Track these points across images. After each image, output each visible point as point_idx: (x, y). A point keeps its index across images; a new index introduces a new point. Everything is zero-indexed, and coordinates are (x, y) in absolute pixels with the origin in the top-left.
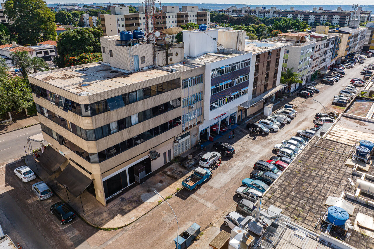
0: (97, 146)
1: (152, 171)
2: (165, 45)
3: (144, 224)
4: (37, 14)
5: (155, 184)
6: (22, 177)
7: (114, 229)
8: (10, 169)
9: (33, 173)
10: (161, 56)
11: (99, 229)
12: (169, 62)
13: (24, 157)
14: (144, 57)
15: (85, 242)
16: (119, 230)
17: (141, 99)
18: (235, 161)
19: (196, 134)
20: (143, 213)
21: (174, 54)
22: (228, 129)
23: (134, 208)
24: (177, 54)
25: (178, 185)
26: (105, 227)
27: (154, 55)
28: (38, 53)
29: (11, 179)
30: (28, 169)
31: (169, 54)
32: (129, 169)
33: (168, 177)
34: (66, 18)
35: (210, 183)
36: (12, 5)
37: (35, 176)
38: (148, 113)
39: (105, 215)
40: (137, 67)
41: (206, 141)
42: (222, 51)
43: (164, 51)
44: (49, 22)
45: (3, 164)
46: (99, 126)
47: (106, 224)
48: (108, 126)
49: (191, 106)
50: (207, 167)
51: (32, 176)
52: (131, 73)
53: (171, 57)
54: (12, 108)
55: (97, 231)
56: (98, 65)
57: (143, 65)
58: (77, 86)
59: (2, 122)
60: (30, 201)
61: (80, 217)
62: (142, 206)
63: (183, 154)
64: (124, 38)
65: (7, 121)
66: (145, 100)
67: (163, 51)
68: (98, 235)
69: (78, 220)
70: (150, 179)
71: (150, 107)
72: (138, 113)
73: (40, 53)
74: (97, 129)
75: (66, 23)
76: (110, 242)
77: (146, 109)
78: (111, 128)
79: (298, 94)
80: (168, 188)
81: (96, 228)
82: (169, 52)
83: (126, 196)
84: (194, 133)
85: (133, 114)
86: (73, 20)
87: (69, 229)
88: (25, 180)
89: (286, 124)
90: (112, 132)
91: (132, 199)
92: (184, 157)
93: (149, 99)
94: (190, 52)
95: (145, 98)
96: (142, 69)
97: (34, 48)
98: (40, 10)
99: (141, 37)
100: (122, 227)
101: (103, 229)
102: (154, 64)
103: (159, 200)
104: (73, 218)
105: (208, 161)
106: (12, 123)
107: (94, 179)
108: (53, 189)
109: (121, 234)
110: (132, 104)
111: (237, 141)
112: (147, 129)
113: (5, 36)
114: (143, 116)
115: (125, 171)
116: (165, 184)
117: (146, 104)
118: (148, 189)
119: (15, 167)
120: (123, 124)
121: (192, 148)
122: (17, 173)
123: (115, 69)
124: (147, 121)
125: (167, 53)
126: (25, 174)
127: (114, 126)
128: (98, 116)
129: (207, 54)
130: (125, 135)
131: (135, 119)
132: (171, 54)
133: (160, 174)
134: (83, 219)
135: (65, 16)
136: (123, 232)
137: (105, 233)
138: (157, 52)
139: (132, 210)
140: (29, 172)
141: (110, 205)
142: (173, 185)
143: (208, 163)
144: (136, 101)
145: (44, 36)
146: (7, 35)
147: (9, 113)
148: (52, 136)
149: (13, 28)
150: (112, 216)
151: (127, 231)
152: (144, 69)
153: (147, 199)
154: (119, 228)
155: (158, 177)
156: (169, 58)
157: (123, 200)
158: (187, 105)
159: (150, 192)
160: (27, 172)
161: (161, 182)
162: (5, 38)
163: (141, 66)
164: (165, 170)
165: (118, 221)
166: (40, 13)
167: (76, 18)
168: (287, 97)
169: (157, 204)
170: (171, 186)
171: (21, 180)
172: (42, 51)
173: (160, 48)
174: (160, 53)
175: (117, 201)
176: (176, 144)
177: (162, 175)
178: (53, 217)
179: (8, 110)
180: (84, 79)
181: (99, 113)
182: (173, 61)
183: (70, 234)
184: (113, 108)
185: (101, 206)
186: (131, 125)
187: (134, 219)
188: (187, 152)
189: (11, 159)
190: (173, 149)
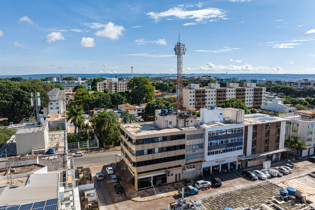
0: (137, 159)
1: (167, 183)
2: (184, 116)
3: (150, 203)
4: (144, 87)
5: (165, 189)
6: (108, 171)
7: (136, 201)
8: (105, 167)
9: (113, 171)
10: (181, 122)
11: (130, 199)
12: (186, 125)
13: (112, 164)
14: (171, 121)
15: (122, 202)
16: (138, 202)
17: (161, 141)
18: (219, 190)
19: (200, 169)
20: (153, 199)
21: (190, 121)
22: (228, 171)
23: (149, 196)
24: (192, 121)
25: (176, 192)
26: (133, 199)
27: (177, 121)
28: (138, 110)
29: (104, 171)
30: (111, 168)
31: (187, 121)
32: (153, 177)
33: (174, 188)
34: (164, 87)
35: (195, 196)
36: (132, 82)
37: (113, 172)
38: (165, 149)
39: (136, 195)
40: (167, 126)
41: (209, 175)
42: (229, 121)
43: (184, 119)
44: (150, 92)
45: (103, 165)
46: (139, 150)
47: (134, 198)
48: (143, 151)
49: (194, 150)
50: (199, 188)
51: (112, 172)
52: (163, 129)
53: (188, 122)
54: (115, 139)
55: (129, 200)
56: (153, 123)
57: (170, 125)
58: (135, 132)
59: (109, 146)
60: (108, 182)
61: (125, 193)
62: (154, 196)
63: (189, 179)
64: (162, 112)
65: (111, 146)
66: (163, 142)
67: (182, 119)
68: (129, 201)
69: (124, 194)
70: (164, 186)
71: (166, 146)
72: (159, 148)
73: (140, 110)
74: (138, 151)
75: (163, 91)
76: (132, 205)
77: (163, 146)
78: (144, 152)
79: (308, 159)
80: (171, 192)
81: (129, 199)
82: (186, 120)
83: (148, 190)
84: (199, 167)
85: (156, 147)
86: (169, 89)
87: (118, 196)
88: (109, 173)
89: (277, 177)
90: (144, 154)
91: (150, 192)
92: (189, 180)
93: (166, 142)
94: (203, 121)
95: (163, 141)
96: (169, 127)
97: (137, 107)
98: (146, 85)
99: (171, 112)
100: (140, 202)
101: (132, 200)
102: (177, 126)
103: (163, 196)
104: (122, 193)
105: (199, 185)
106: (113, 147)
107: (135, 176)
108: (118, 179)
109: (138, 204)
110: (156, 143)
111: (230, 180)
112: (163, 157)
113: (125, 99)
114: (162, 150)
115: (151, 177)
116: (170, 190)
117: (163, 144)
118: (160, 190)
119: (106, 167)
120: (150, 152)
121: (196, 177)
122: (107, 169)
123: (158, 126)
124: (163, 153)
125: (185, 120)
126: (110, 170)
127: (146, 151)
128: (139, 145)
129: (214, 122)
130: (150, 157)
131: (157, 150)
132: (188, 121)
133: (171, 185)
134: (125, 194)
135: (164, 85)
136: (140, 203)
137: (132, 202)
138: (179, 120)
139: (148, 196)
140: (111, 170)
141: (139, 192)
142: (174, 192)
143: (199, 186)
144: (158, 142)
145: (146, 100)
146: (126, 99)
147: (113, 142)
148: (124, 154)
149: (130, 94)
150: (138, 196)
151: (141, 203)
152: (171, 127)
153: (157, 194)
154: (138, 201)
155: (169, 186)
156: (186, 123)
157: (146, 191)
158: (192, 149)
159: (161, 191)
160: (110, 169)
161: (169, 189)
162: (124, 100)
163: (169, 126)
164: (174, 184)
165: (139, 199)
166: (146, 87)
167: (171, 88)
168: (295, 159)
169: (161, 197)
170: (173, 192)
171: (107, 173)
172: (141, 109)
173: (181, 118)
174: (181, 120)
175: (144, 191)
176: (184, 171)
177: (171, 186)
178: (114, 190)
179: (113, 140)
180: (140, 129)
181: (140, 144)
182: (189, 125)
183: (117, 198)
184: (146, 143)
185: (135, 191)
186: (154, 153)
187: (147, 200)
188: (192, 178)
189: (107, 163)
190: (182, 174)
